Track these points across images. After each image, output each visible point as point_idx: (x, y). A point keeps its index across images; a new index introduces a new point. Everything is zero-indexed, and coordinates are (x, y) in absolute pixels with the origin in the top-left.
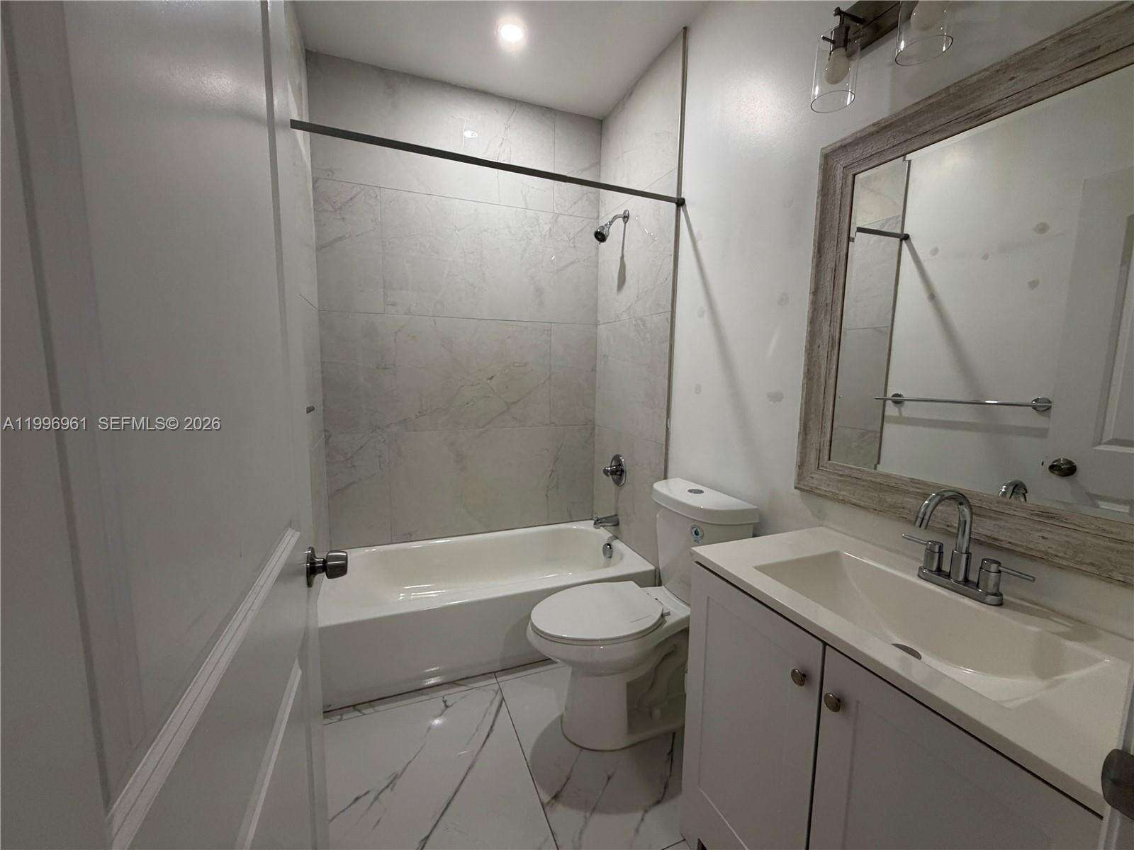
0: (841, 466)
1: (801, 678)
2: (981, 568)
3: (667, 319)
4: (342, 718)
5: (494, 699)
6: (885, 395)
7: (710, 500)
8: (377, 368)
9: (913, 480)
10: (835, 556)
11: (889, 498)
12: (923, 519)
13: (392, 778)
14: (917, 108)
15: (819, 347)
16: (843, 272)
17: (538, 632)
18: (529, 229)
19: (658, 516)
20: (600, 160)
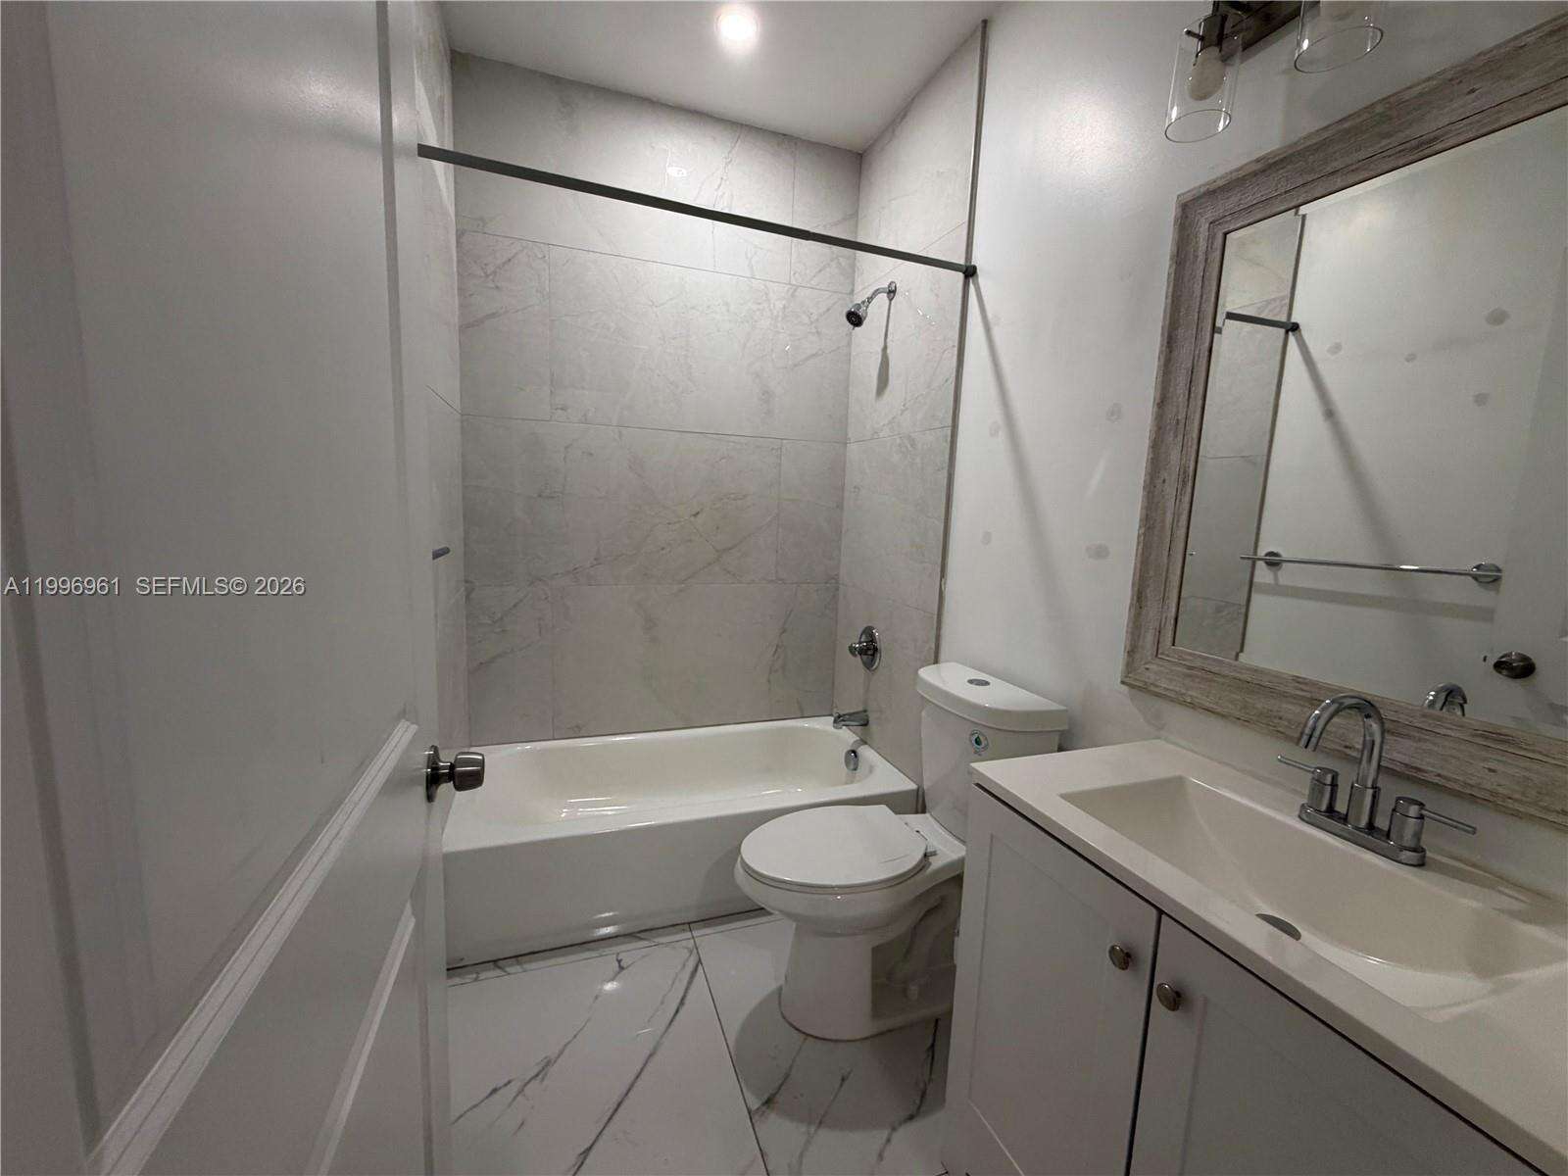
0: (1190, 654)
1: (1124, 959)
2: (1394, 810)
3: (946, 436)
4: (478, 977)
5: (687, 960)
6: (1255, 552)
7: (999, 696)
8: (540, 496)
9: (1297, 679)
10: (1178, 783)
11: (1261, 704)
12: (1311, 736)
13: (543, 1064)
14: (1325, 135)
15: (1164, 481)
16: (1204, 374)
17: (750, 872)
18: (755, 307)
19: (923, 714)
20: (857, 212)
